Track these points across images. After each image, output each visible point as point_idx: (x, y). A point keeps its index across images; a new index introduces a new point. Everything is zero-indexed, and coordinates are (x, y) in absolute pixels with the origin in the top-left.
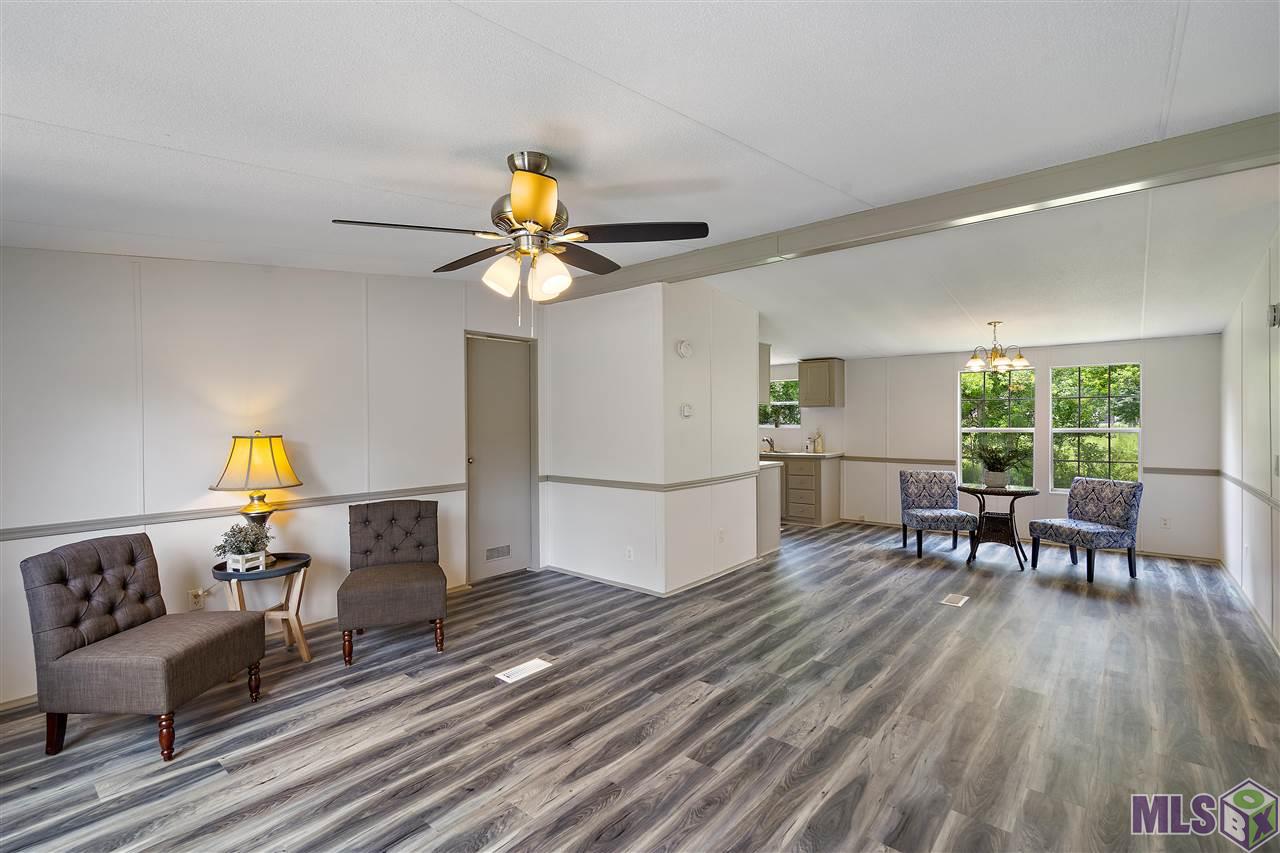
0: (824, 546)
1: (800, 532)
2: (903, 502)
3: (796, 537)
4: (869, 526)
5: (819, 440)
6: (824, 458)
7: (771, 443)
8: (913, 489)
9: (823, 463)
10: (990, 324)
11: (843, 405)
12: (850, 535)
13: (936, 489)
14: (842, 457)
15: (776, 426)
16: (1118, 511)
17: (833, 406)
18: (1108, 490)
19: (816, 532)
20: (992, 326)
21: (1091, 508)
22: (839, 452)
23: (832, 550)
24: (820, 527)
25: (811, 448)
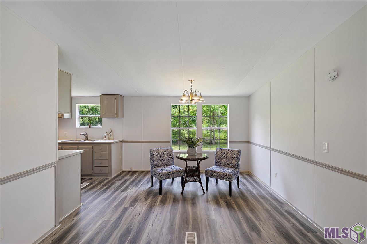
0: (111, 195)
1: (100, 183)
2: (151, 164)
3: (95, 189)
4: (135, 172)
5: (111, 133)
6: (113, 143)
7: (86, 136)
8: (156, 158)
9: (112, 145)
10: (189, 80)
11: (123, 118)
12: (126, 181)
13: (166, 157)
14: (122, 141)
15: (90, 127)
16: (234, 162)
17: (118, 117)
18: (230, 153)
19: (109, 182)
20: (190, 82)
21: (224, 161)
22: (121, 139)
23: (115, 198)
24: (111, 178)
25: (107, 137)
